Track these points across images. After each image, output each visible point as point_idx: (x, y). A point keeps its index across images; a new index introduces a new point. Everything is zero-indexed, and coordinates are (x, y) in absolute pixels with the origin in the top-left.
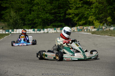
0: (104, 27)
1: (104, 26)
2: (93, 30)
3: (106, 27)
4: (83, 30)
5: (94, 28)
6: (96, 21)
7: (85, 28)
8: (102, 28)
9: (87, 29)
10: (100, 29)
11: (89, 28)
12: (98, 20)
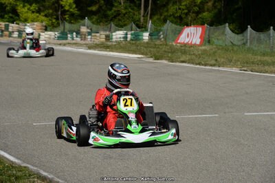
0: (84, 29)
1: (84, 25)
2: (41, 34)
3: (91, 29)
4: (7, 33)
5: (46, 30)
6: (24, 6)
7: (13, 27)
8: (78, 33)
9: (20, 32)
10: (71, 32)
11: (26, 27)
12: (31, 5)
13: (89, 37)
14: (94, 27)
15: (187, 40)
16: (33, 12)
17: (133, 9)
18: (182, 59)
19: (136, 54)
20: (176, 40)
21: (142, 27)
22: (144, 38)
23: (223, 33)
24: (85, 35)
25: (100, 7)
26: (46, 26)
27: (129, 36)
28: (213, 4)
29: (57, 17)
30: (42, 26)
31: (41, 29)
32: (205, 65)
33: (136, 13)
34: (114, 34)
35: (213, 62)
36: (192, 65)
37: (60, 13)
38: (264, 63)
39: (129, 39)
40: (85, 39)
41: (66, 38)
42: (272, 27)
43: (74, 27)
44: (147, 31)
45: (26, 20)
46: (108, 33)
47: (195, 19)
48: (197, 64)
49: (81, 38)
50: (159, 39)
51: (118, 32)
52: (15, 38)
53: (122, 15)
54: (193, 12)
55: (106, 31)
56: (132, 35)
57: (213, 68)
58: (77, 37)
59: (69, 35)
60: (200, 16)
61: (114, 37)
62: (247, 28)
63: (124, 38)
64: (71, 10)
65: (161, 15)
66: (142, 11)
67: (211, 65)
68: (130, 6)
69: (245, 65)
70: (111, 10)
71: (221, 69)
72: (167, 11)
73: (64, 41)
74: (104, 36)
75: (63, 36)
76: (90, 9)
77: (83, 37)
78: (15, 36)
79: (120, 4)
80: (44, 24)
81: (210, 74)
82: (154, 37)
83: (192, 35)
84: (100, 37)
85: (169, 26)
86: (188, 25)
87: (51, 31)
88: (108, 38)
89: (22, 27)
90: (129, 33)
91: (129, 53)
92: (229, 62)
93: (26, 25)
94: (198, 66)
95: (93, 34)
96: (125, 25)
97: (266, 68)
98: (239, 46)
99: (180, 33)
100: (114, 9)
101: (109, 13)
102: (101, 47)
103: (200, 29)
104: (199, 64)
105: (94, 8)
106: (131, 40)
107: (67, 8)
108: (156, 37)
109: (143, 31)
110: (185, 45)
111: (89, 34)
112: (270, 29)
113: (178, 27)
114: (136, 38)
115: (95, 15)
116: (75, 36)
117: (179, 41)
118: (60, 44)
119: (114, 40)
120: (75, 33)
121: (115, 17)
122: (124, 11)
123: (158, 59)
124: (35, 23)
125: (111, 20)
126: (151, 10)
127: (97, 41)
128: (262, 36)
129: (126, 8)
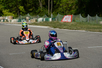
0: (27, 18)
1: (27, 16)
2: (12, 20)
6: (5, 10)
7: (1, 18)
8: (25, 19)
9: (4, 20)
10: (23, 19)
11: (6, 18)
12: (7, 9)
13: (30, 20)
14: (31, 17)
15: (66, 20)
16: (8, 12)
17: (45, 10)
18: (64, 28)
19: (47, 26)
20: (62, 21)
21: (49, 16)
22: (50, 20)
23: (79, 17)
24: (28, 20)
25: (33, 9)
26: (13, 17)
27: (44, 20)
28: (75, 7)
29: (17, 14)
30: (12, 17)
31: (11, 18)
32: (73, 29)
33: (47, 11)
34: (39, 19)
35: (76, 28)
36: (68, 30)
37: (18, 12)
38: (94, 28)
39: (44, 21)
40: (28, 21)
41: (21, 21)
42: (97, 15)
43: (24, 17)
44: (51, 17)
45: (6, 15)
46: (36, 19)
47: (68, 13)
48: (70, 29)
49: (26, 21)
50: (55, 20)
51: (40, 18)
52: (2, 22)
53: (41, 12)
54: (68, 10)
55: (35, 18)
56: (45, 19)
57: (76, 31)
58: (25, 21)
59: (22, 20)
60: (70, 11)
61: (39, 20)
62: (88, 15)
63: (42, 20)
64: (23, 11)
65: (56, 12)
66: (49, 10)
67: (75, 30)
68: (44, 9)
69: (88, 29)
70: (37, 10)
71: (79, 31)
72: (58, 10)
73: (20, 23)
74: (35, 20)
75: (20, 21)
76: (29, 10)
77: (27, 21)
78: (2, 21)
79: (41, 8)
80: (12, 16)
81: (75, 33)
82: (53, 20)
83: (67, 19)
84: (34, 20)
85: (59, 15)
86: (66, 15)
87: (15, 19)
88: (36, 21)
89: (5, 18)
90: (44, 18)
91: (44, 26)
92: (82, 28)
93: (6, 17)
94: (70, 30)
95: (31, 20)
96: (43, 16)
97: (95, 30)
98: (85, 22)
99: (63, 18)
100: (38, 10)
101: (37, 11)
102: (34, 24)
103: (70, 16)
104: (71, 29)
105: (31, 10)
106: (45, 21)
107: (21, 10)
108: (54, 20)
109: (49, 18)
110: (65, 22)
111: (29, 19)
112: (96, 15)
113: (62, 16)
114: (47, 20)
115: (32, 12)
116: (24, 20)
117: (63, 21)
118: (19, 24)
119: (39, 21)
120: (24, 19)
121: (39, 13)
122: (42, 11)
123: (55, 28)
124: (9, 16)
125: (38, 14)
126: (52, 9)
127: (32, 22)
128: (93, 18)
129: (43, 9)
